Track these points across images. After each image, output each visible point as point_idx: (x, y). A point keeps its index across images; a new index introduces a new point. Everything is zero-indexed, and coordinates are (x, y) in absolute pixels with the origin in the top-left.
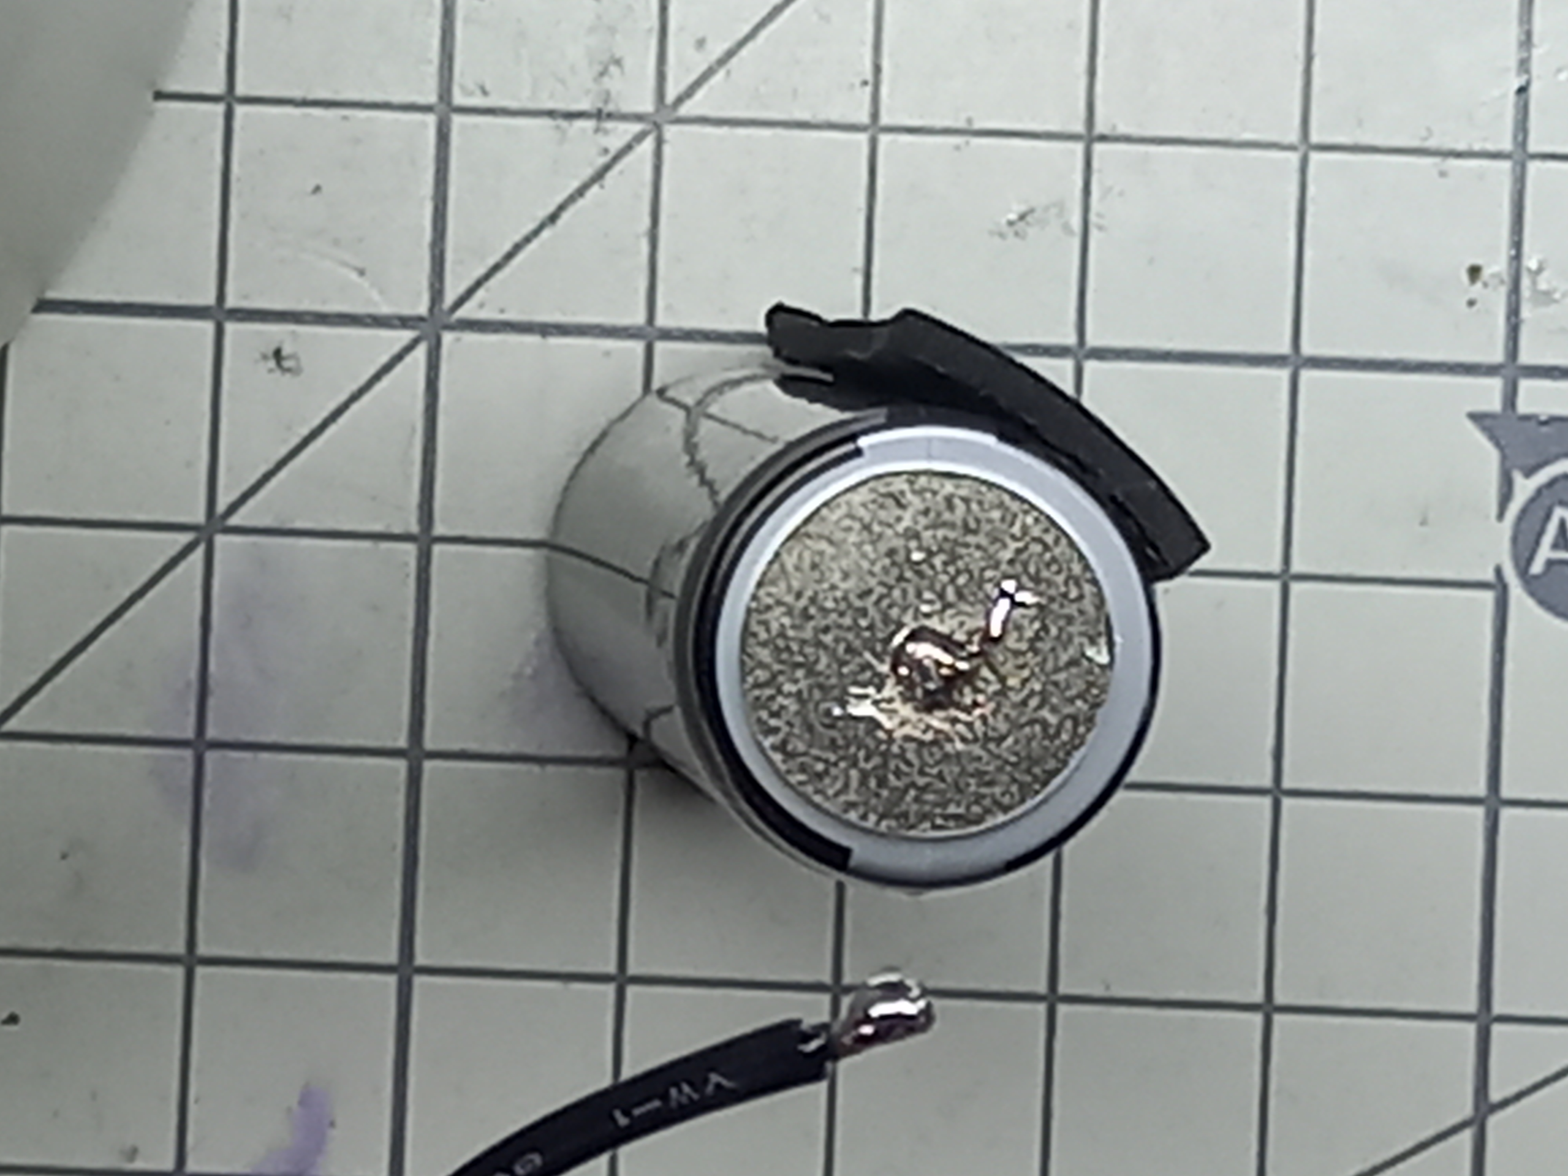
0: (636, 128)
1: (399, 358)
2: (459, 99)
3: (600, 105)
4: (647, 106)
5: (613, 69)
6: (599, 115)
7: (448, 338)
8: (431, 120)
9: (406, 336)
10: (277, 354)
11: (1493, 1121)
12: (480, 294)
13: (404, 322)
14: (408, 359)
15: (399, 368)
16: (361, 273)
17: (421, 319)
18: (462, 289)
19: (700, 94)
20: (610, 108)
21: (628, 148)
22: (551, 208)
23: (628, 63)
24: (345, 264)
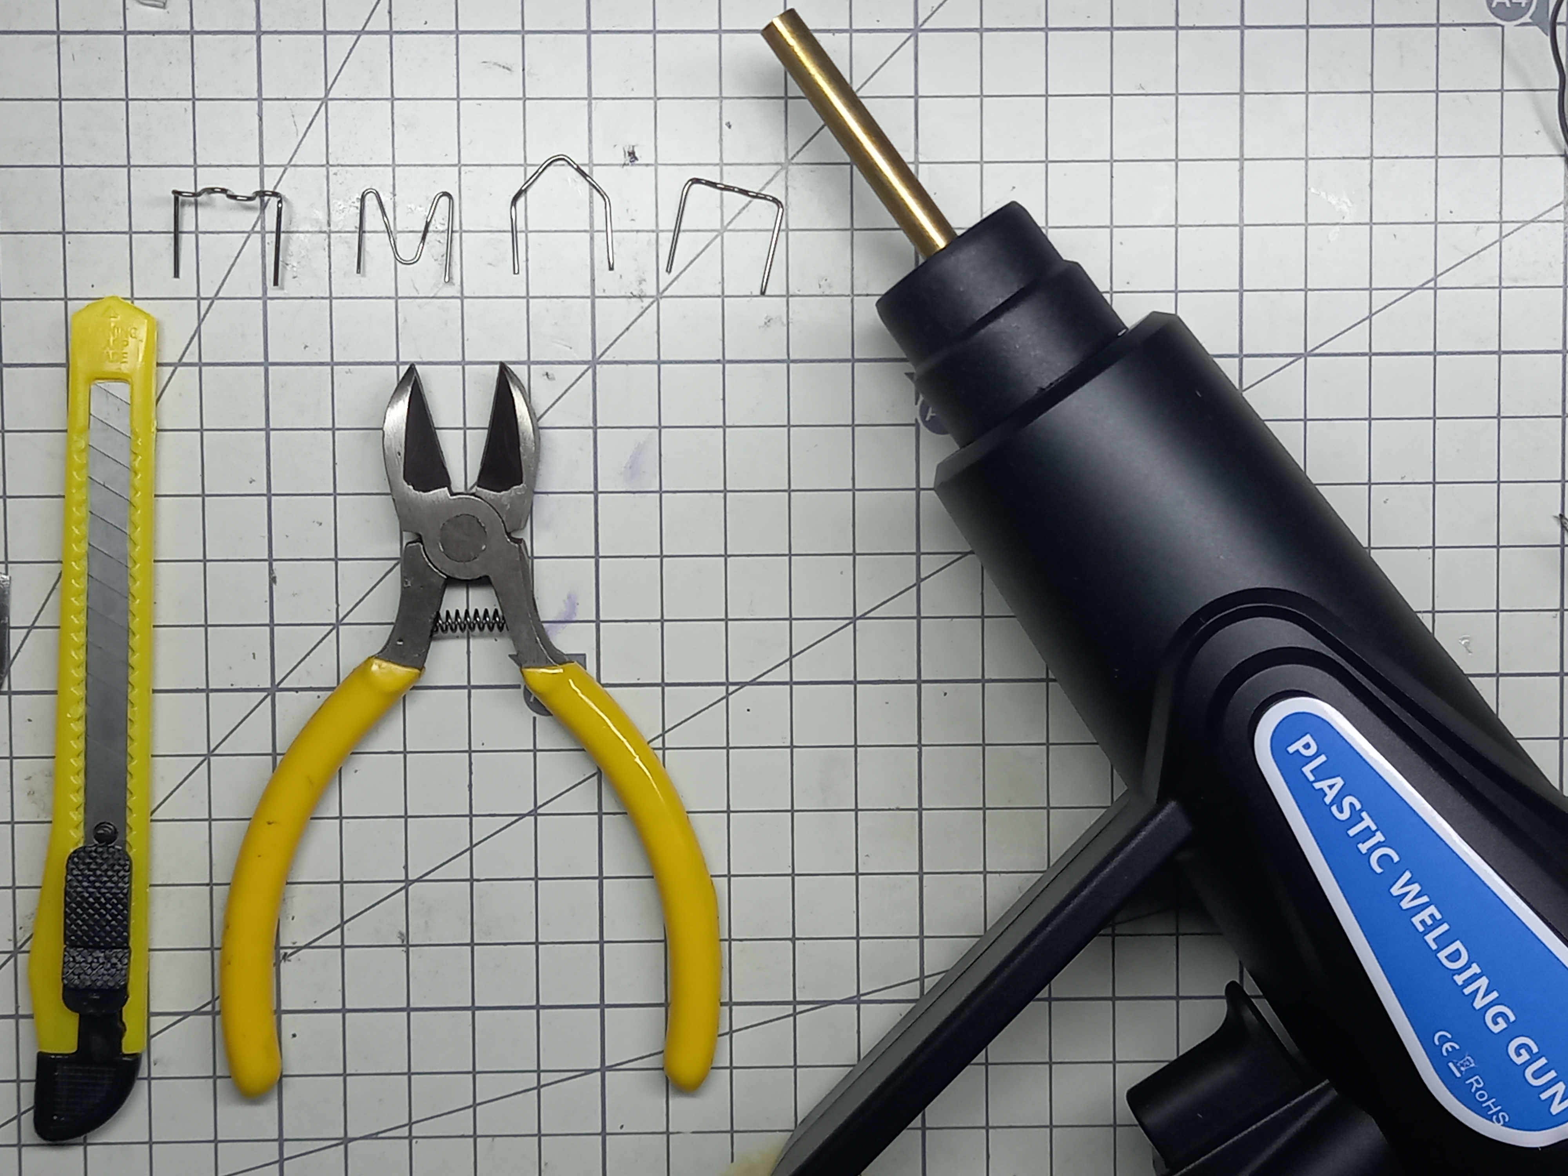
0: (651, 300)
1: (583, 374)
2: (597, 294)
3: (640, 293)
4: (654, 293)
5: (643, 282)
6: (640, 297)
7: (598, 366)
8: (589, 301)
9: (586, 367)
10: (547, 374)
11: (922, 584)
12: (607, 353)
13: (585, 363)
14: (587, 374)
15: (584, 377)
16: (571, 348)
17: (589, 361)
18: (601, 352)
19: (670, 289)
20: (643, 294)
21: (649, 306)
22: (627, 326)
23: (647, 280)
24: (566, 346)
